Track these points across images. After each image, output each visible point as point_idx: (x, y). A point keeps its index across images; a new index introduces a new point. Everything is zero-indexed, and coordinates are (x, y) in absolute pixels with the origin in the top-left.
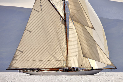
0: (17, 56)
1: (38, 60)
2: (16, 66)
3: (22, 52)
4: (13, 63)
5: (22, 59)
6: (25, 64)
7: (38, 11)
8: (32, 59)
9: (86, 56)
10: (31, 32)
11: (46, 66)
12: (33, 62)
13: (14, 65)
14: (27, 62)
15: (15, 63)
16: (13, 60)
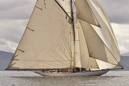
0: (17, 55)
1: (41, 60)
2: (17, 66)
3: (23, 52)
4: (13, 63)
5: (23, 59)
6: (27, 65)
7: (41, 9)
8: (35, 59)
9: (92, 56)
10: (33, 31)
11: (51, 67)
12: (36, 62)
13: (14, 65)
14: (29, 62)
15: (15, 63)
16: (13, 59)
